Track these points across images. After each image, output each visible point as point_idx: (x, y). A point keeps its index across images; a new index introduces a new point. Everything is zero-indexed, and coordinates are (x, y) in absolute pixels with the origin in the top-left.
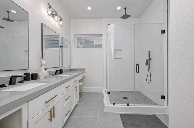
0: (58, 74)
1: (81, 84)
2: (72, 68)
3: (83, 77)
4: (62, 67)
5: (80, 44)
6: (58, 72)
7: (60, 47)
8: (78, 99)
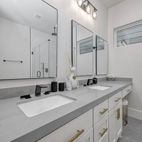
0: (91, 84)
1: (126, 103)
2: (109, 76)
3: (130, 91)
4: (96, 74)
5: (122, 43)
6: (91, 82)
7: (94, 48)
8: (121, 130)
